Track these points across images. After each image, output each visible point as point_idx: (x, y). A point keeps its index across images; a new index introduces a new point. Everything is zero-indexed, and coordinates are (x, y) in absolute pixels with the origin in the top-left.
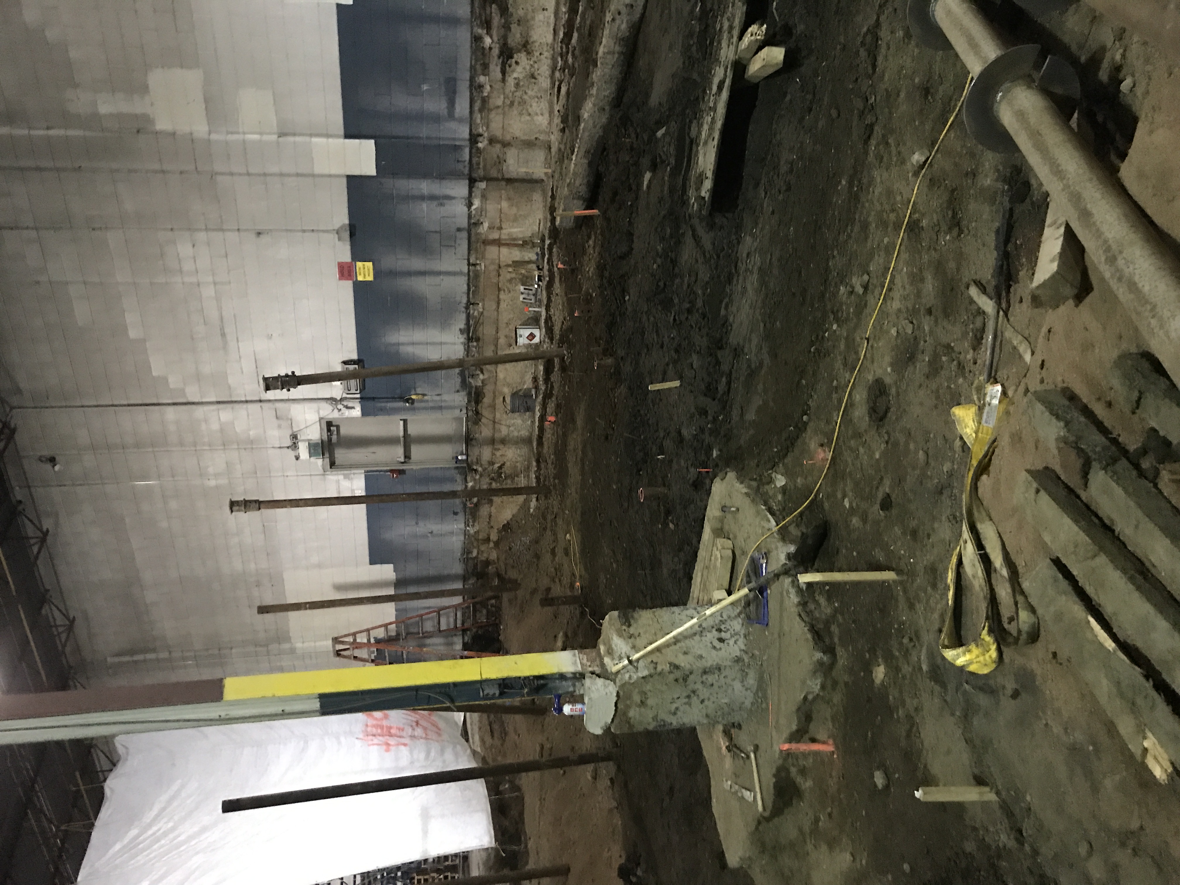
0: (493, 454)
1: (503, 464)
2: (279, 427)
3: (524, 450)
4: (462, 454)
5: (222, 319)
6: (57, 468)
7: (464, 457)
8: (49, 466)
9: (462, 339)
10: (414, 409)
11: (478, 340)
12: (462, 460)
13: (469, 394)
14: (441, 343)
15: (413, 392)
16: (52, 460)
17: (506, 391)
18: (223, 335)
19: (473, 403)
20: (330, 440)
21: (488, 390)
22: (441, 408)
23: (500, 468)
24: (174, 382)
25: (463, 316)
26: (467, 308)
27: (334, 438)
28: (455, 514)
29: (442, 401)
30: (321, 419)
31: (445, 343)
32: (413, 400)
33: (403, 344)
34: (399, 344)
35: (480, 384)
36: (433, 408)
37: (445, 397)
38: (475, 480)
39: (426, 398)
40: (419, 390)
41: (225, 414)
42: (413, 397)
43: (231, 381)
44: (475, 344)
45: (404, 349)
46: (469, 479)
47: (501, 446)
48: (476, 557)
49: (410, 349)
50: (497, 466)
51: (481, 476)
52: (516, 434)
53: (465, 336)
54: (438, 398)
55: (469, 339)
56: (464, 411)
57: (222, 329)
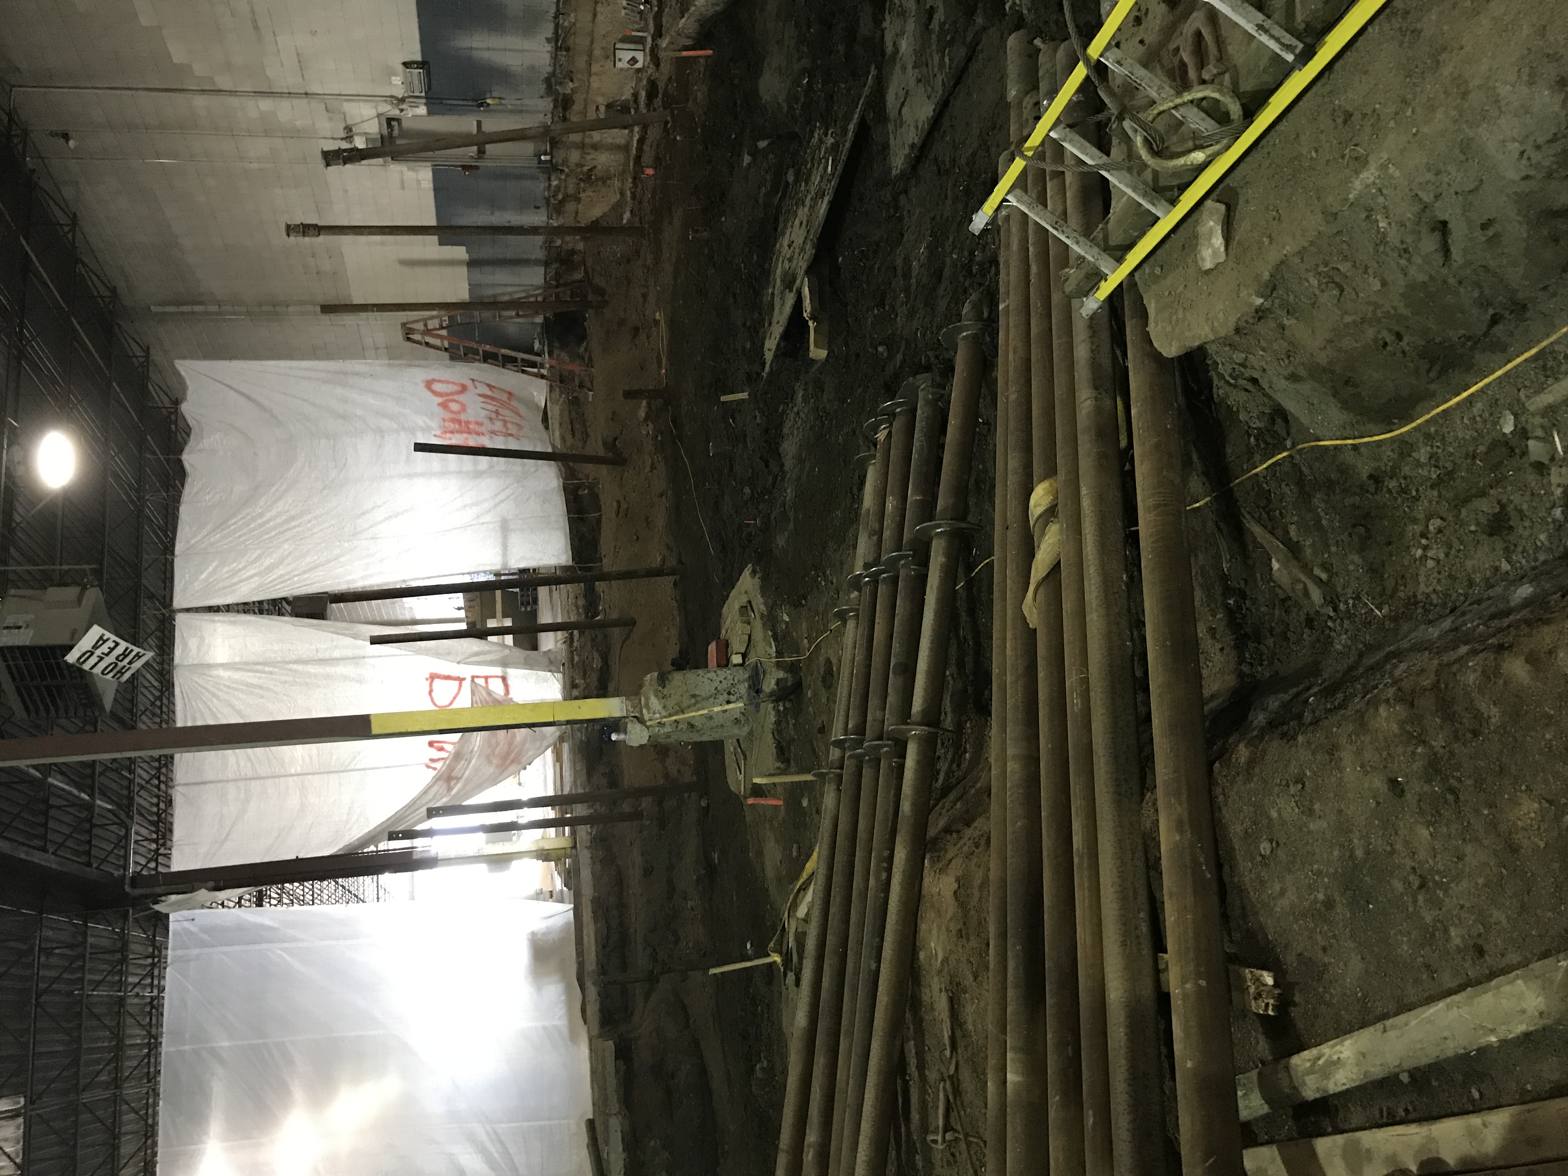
0: (582, 157)
1: (595, 167)
2: (331, 119)
3: (620, 157)
4: (545, 154)
5: (253, 12)
6: (72, 143)
7: (548, 158)
8: (62, 141)
9: (549, 47)
10: (489, 111)
11: (568, 49)
12: (546, 161)
13: (555, 101)
14: (522, 51)
15: (488, 95)
16: (66, 137)
17: (600, 100)
18: (256, 28)
19: (560, 109)
20: (390, 134)
21: (579, 99)
22: (521, 111)
23: (591, 170)
24: (199, 70)
25: (551, 26)
26: (556, 17)
27: (396, 132)
28: (537, 208)
29: (522, 105)
30: (379, 116)
31: (527, 51)
32: (488, 105)
33: (476, 49)
34: (471, 48)
35: (569, 91)
36: (511, 111)
37: (527, 102)
38: (560, 179)
39: (503, 102)
40: (495, 94)
41: (265, 104)
42: (489, 101)
43: (269, 72)
44: (564, 53)
45: (475, 54)
46: (553, 178)
47: (592, 151)
48: (560, 246)
49: (486, 55)
50: (585, 169)
51: (567, 176)
52: (610, 141)
53: (553, 44)
54: (518, 102)
55: (557, 49)
56: (550, 116)
57: (254, 21)
